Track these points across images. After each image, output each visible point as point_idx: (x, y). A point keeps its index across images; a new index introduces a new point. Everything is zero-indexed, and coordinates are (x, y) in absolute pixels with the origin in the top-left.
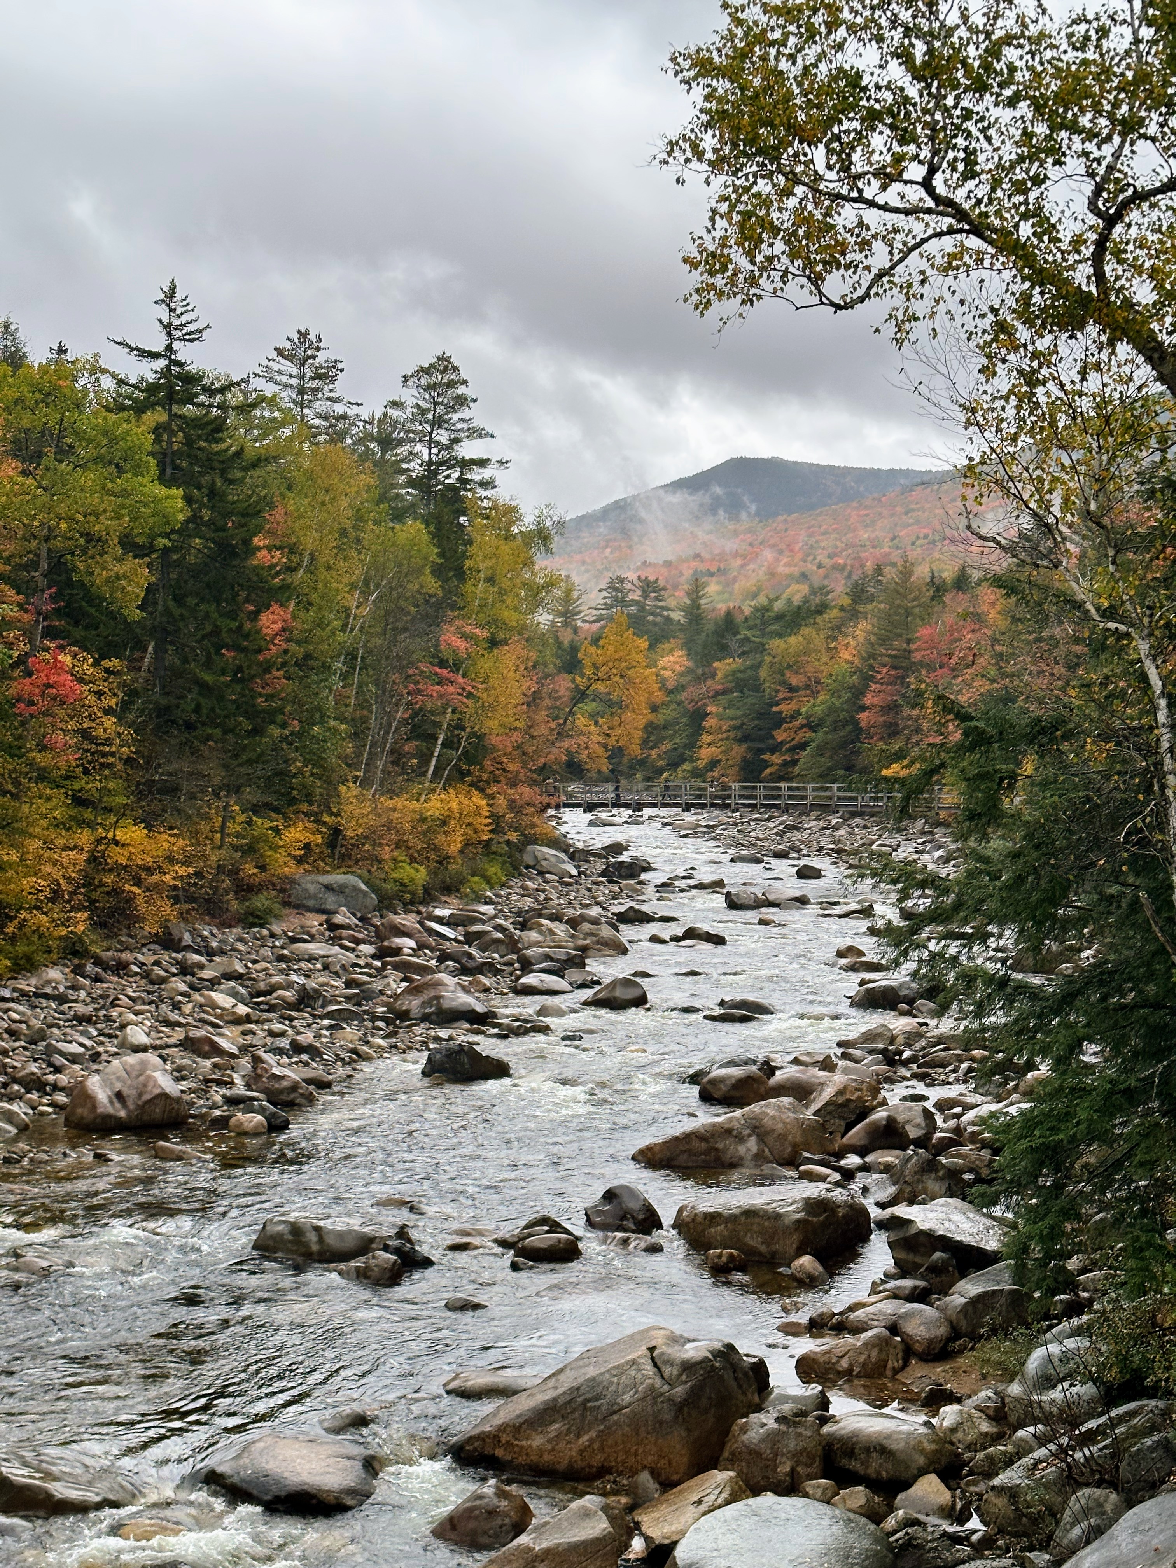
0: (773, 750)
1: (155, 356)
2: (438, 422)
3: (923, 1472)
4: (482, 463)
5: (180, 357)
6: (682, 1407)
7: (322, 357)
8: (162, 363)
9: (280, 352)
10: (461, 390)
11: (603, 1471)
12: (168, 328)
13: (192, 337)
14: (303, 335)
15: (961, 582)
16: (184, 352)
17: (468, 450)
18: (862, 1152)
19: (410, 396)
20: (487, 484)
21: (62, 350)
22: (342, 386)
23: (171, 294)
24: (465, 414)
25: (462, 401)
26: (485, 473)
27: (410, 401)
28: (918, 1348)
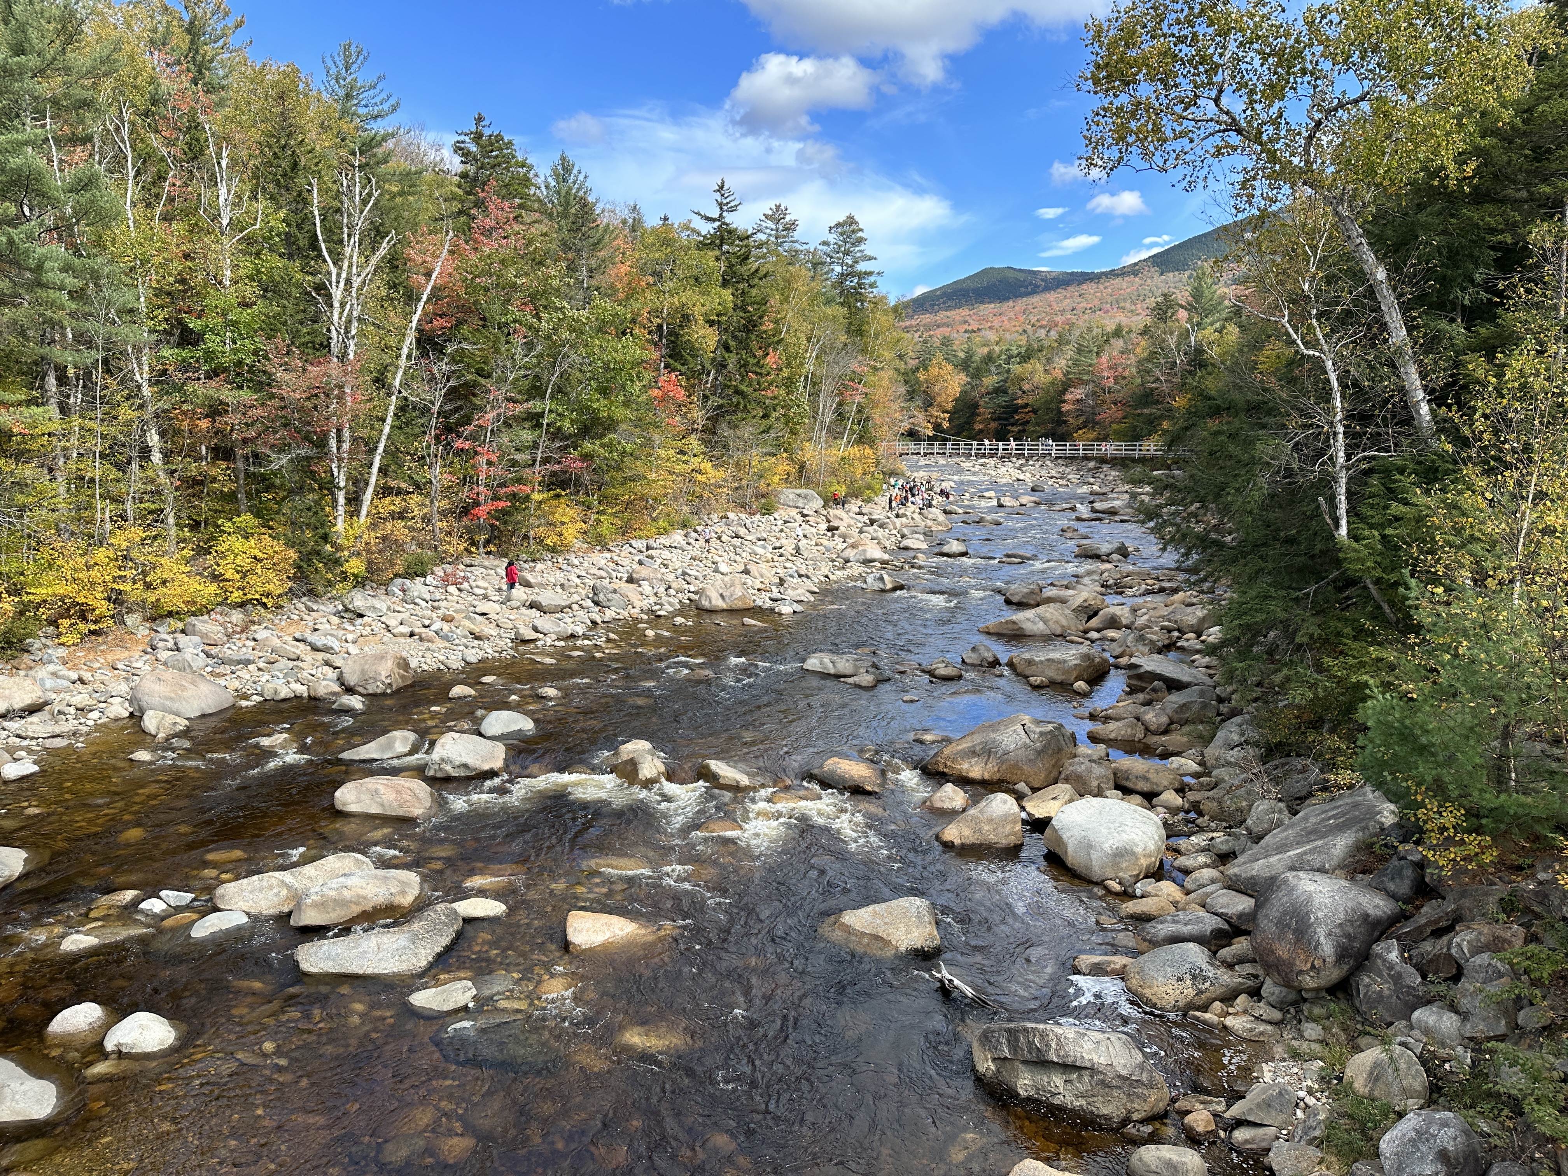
0: (1013, 425)
1: (713, 220)
2: (847, 253)
3: (1166, 788)
4: (869, 274)
5: (727, 220)
6: (1039, 753)
7: (788, 218)
8: (718, 224)
9: (766, 216)
10: (860, 234)
11: (1000, 781)
12: (721, 205)
13: (733, 209)
14: (778, 207)
15: (1118, 333)
16: (729, 218)
17: (862, 267)
18: (1098, 630)
19: (832, 238)
20: (873, 285)
21: (666, 219)
22: (797, 235)
23: (722, 187)
24: (862, 247)
25: (861, 240)
26: (872, 279)
27: (833, 241)
28: (1152, 728)
